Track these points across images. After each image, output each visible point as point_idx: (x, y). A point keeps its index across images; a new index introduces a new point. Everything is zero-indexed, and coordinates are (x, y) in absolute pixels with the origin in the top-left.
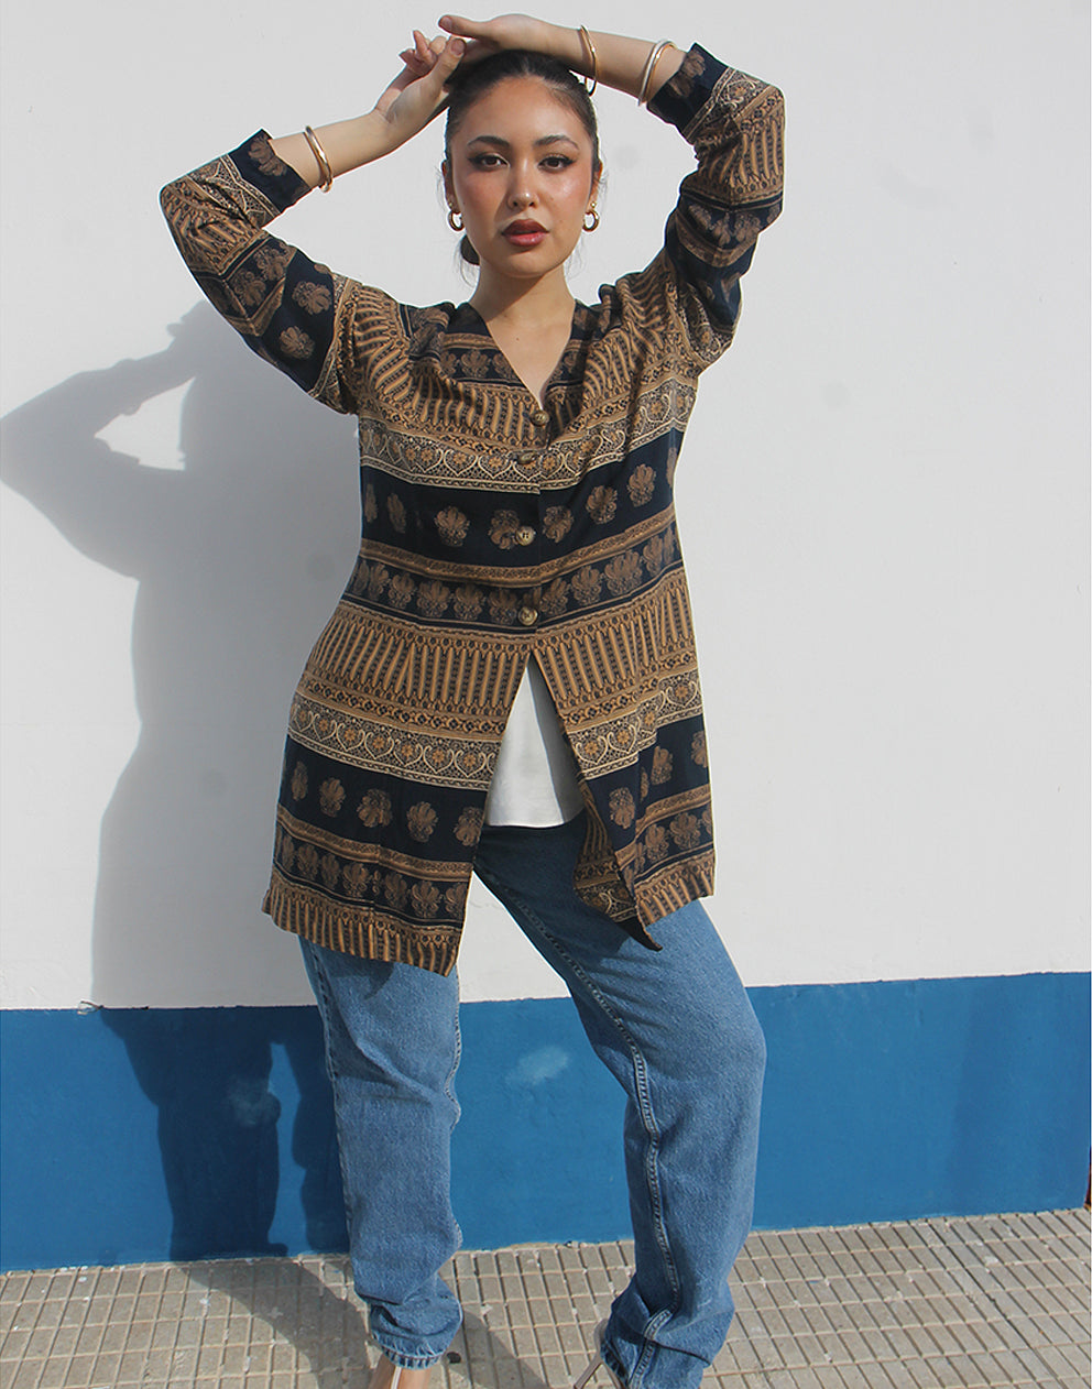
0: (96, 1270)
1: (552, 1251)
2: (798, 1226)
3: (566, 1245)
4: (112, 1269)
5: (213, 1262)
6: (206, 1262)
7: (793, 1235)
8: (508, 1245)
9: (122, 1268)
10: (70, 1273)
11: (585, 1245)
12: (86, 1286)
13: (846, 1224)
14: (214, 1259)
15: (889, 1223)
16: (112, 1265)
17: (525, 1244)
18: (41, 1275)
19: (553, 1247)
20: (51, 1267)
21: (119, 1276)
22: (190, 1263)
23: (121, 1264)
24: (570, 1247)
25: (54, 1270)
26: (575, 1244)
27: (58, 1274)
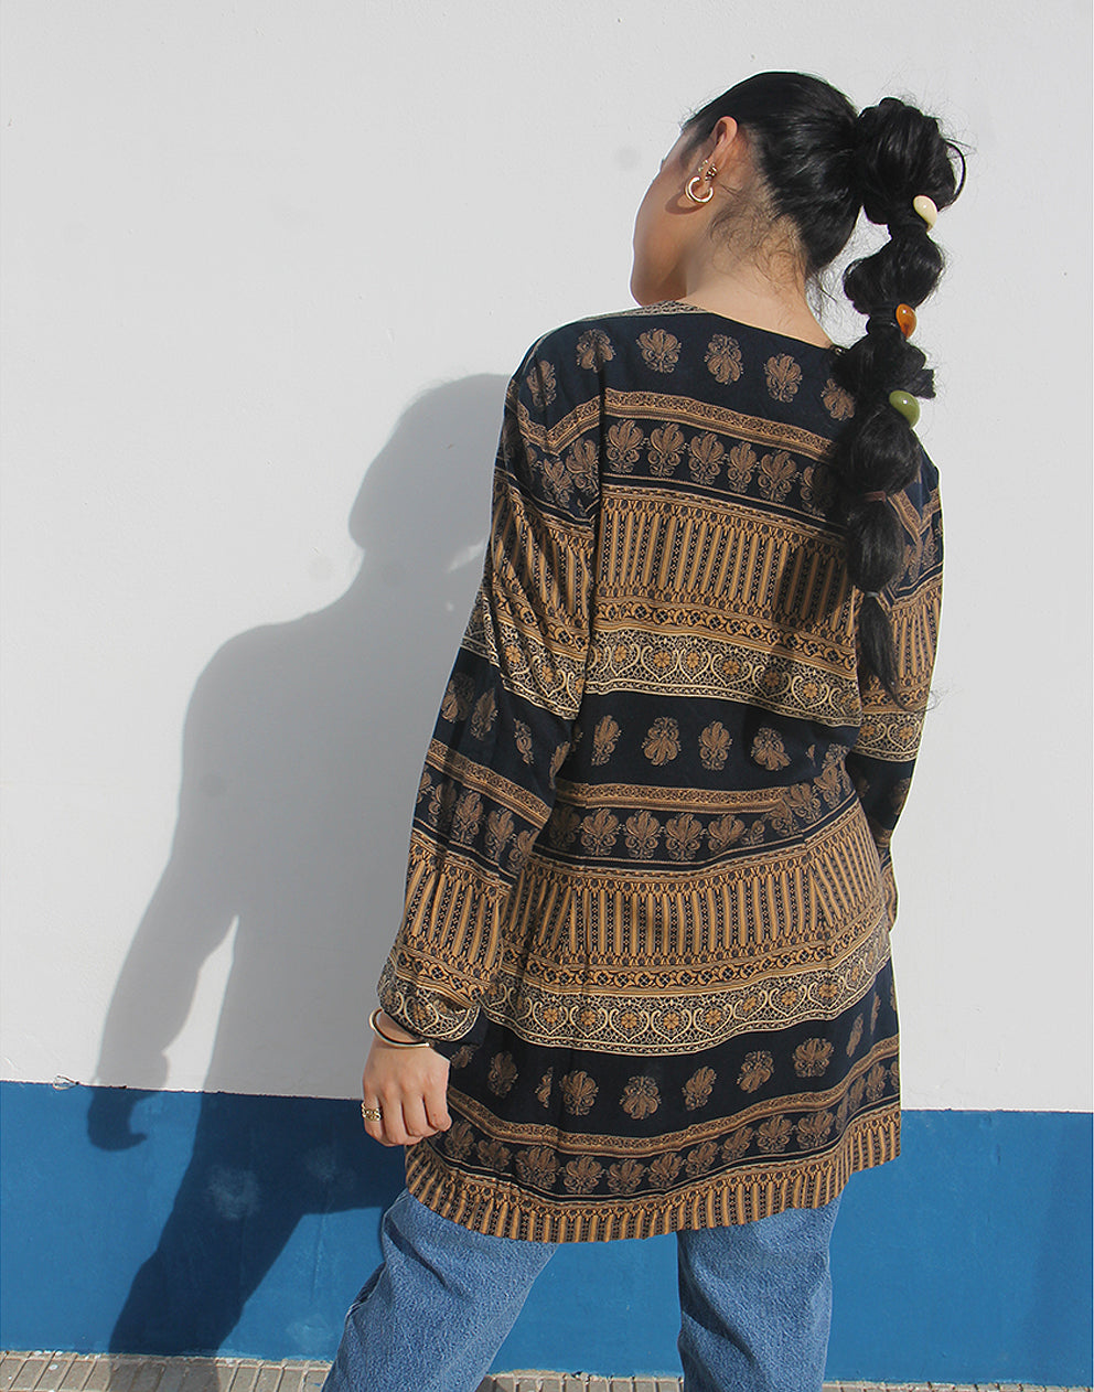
0: (70, 1357)
1: (558, 1381)
2: (842, 1379)
3: (574, 1376)
4: (87, 1358)
5: (192, 1359)
6: (185, 1359)
7: (836, 1389)
8: (510, 1369)
9: (97, 1356)
10: (43, 1358)
11: (595, 1378)
12: (55, 1374)
13: (901, 1382)
14: (193, 1356)
15: (953, 1386)
16: (87, 1354)
17: (530, 1371)
18: (14, 1357)
19: (560, 1377)
20: (26, 1350)
21: (92, 1366)
22: (168, 1358)
23: (97, 1352)
24: (579, 1379)
25: (28, 1353)
26: (584, 1377)
27: (31, 1358)
